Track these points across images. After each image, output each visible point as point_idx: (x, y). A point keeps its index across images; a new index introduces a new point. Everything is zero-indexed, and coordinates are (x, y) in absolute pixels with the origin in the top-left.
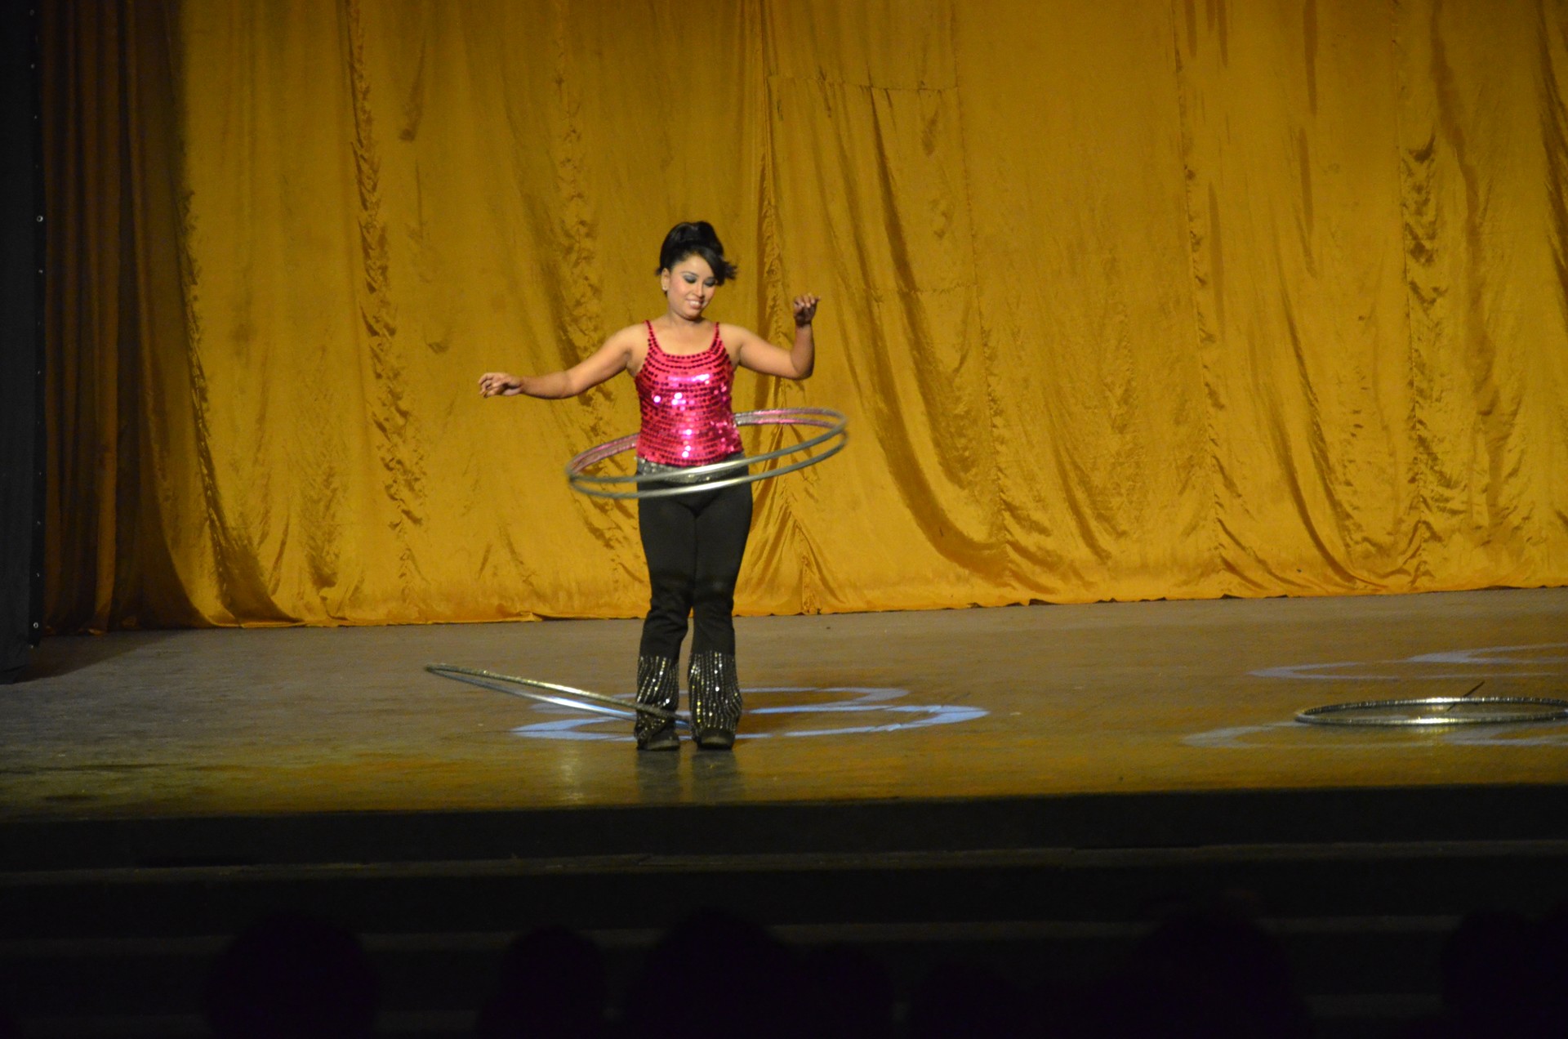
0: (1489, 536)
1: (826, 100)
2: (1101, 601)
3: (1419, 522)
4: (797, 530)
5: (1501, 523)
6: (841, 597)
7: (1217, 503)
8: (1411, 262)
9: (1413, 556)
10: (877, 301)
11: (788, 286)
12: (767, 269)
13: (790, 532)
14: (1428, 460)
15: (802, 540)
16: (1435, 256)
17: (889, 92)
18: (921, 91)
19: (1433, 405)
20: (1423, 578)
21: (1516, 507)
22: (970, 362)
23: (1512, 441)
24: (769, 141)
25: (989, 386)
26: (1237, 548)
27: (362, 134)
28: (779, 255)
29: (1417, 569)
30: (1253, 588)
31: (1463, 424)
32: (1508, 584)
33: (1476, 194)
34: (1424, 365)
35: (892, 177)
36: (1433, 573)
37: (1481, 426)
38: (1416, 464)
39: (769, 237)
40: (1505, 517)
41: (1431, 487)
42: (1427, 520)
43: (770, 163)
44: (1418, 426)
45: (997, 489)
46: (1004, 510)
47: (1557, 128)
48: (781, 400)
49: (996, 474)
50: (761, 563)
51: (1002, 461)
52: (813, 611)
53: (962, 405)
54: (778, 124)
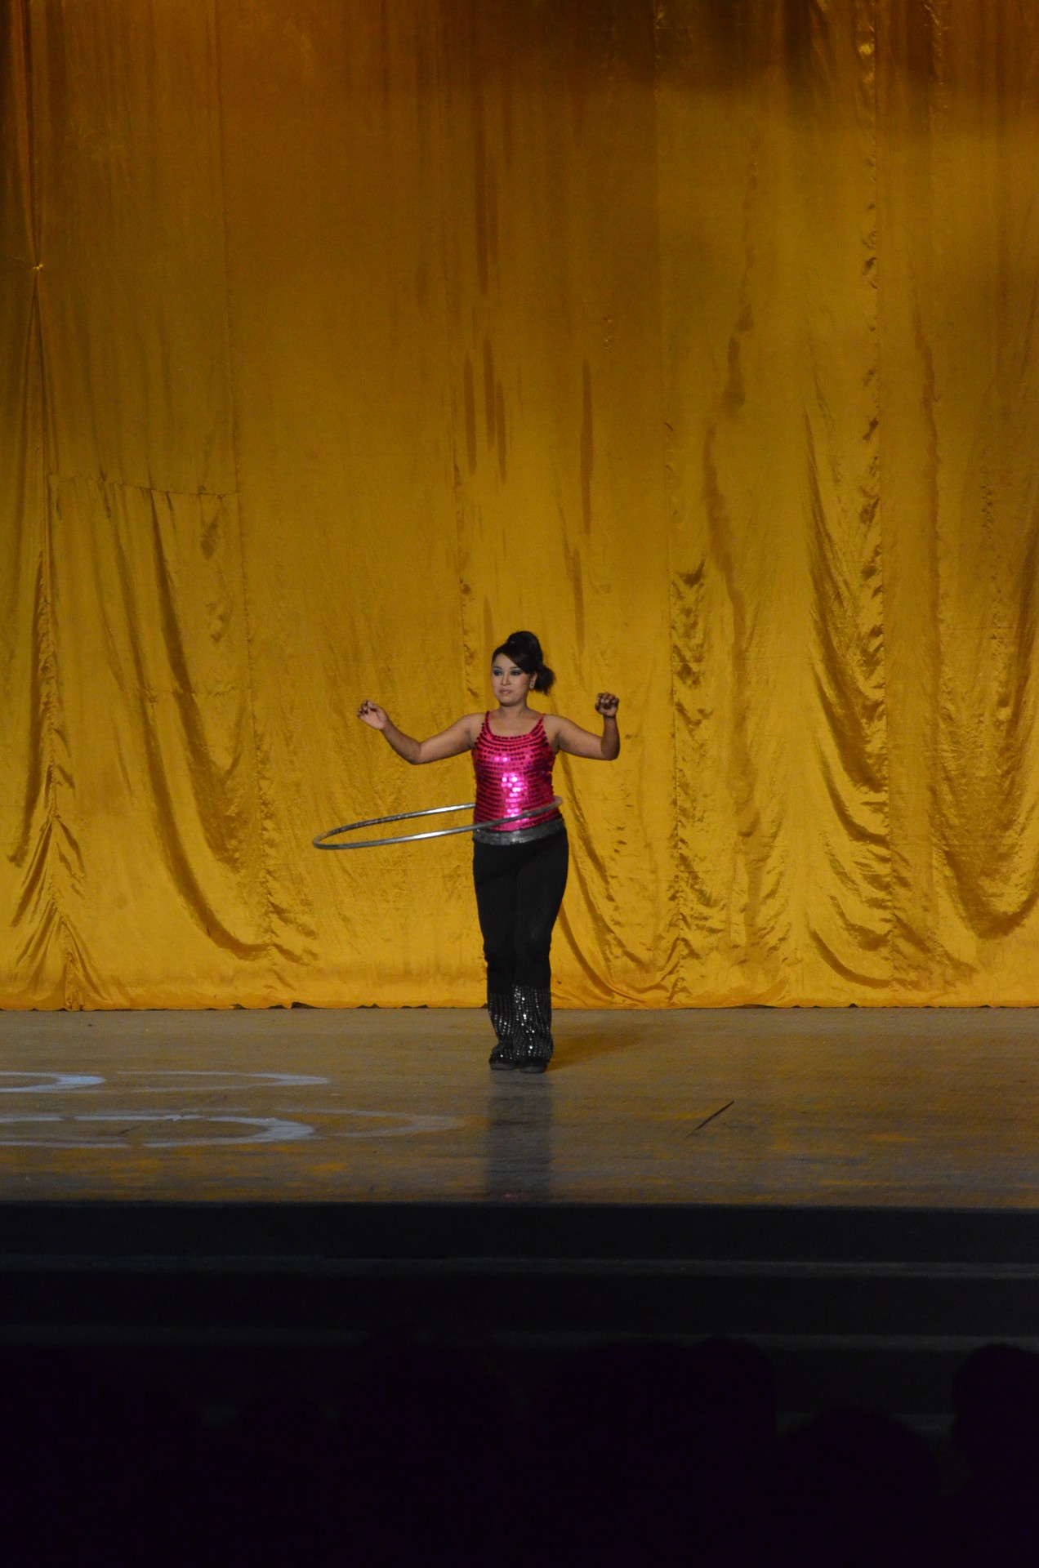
0: (746, 955)
1: (106, 500)
2: (362, 1007)
3: (678, 939)
4: (63, 926)
5: (758, 943)
6: (104, 995)
8: (678, 683)
9: (671, 973)
10: (151, 701)
11: (62, 684)
12: (41, 665)
13: (56, 927)
14: (688, 879)
15: (67, 937)
16: (701, 679)
17: (170, 495)
18: (202, 496)
19: (696, 824)
20: (680, 994)
21: (773, 928)
22: (242, 767)
23: (771, 863)
24: (47, 538)
25: (261, 789)
28: (54, 653)
29: (675, 985)
31: (724, 844)
32: (761, 1004)
33: (743, 619)
34: (687, 785)
35: (171, 579)
36: (690, 990)
37: (741, 847)
38: (677, 882)
39: (44, 635)
40: (762, 937)
41: (691, 905)
42: (686, 938)
43: (48, 563)
44: (680, 844)
45: (265, 891)
46: (272, 912)
47: (824, 558)
48: (51, 795)
49: (265, 877)
50: (26, 957)
51: (270, 862)
52: (75, 1007)
53: (233, 807)
54: (57, 522)
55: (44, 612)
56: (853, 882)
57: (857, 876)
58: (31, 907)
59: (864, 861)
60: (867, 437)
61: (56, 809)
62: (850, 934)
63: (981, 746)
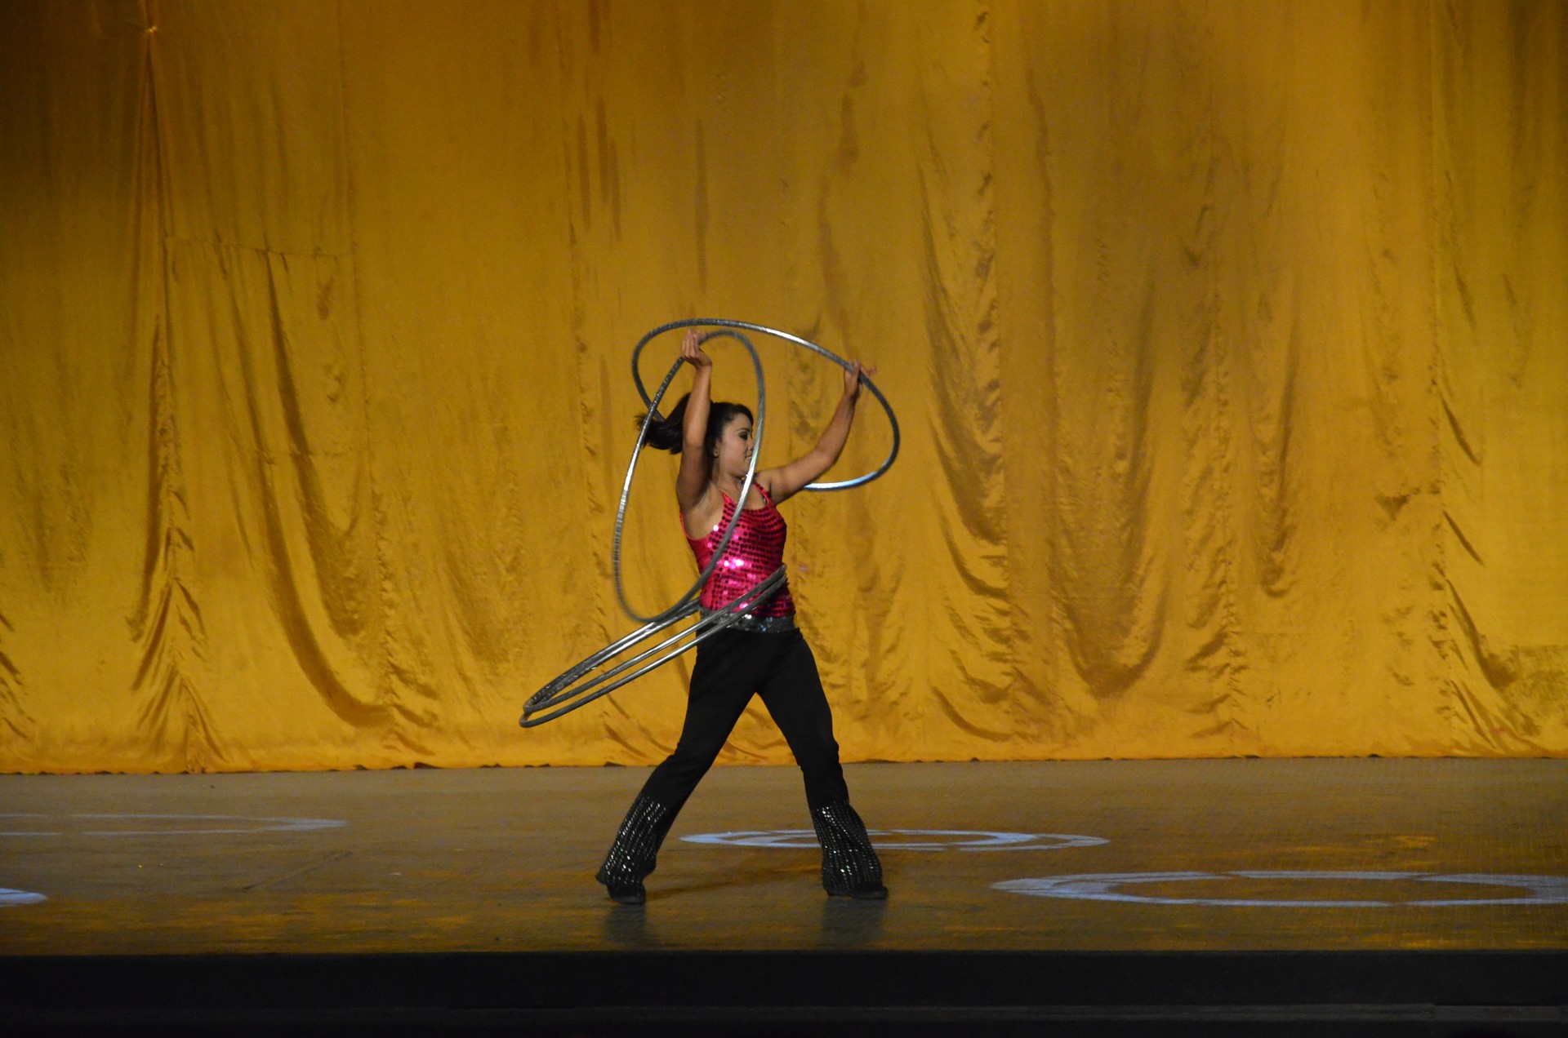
0: (867, 710)
1: (221, 261)
2: (486, 766)
4: (184, 689)
5: (879, 698)
6: (226, 757)
8: (796, 439)
10: (269, 463)
11: (180, 446)
12: (159, 427)
13: (176, 690)
15: (188, 699)
17: (286, 257)
18: (317, 256)
19: (815, 580)
21: (894, 682)
22: (362, 527)
23: (892, 618)
24: (164, 301)
25: (379, 550)
26: (621, 716)
28: (172, 415)
30: (634, 755)
31: (844, 600)
32: (883, 758)
34: (807, 541)
35: (287, 339)
37: (862, 602)
39: (161, 397)
40: (883, 692)
43: (164, 326)
45: (385, 652)
46: (392, 673)
47: (940, 314)
48: (170, 553)
49: (384, 638)
50: (147, 720)
51: (390, 624)
52: (197, 769)
53: (352, 568)
54: (173, 285)
55: (161, 374)
56: (974, 636)
57: (977, 629)
58: (152, 670)
59: (984, 615)
60: (981, 191)
61: (176, 571)
62: (971, 688)
63: (1100, 499)
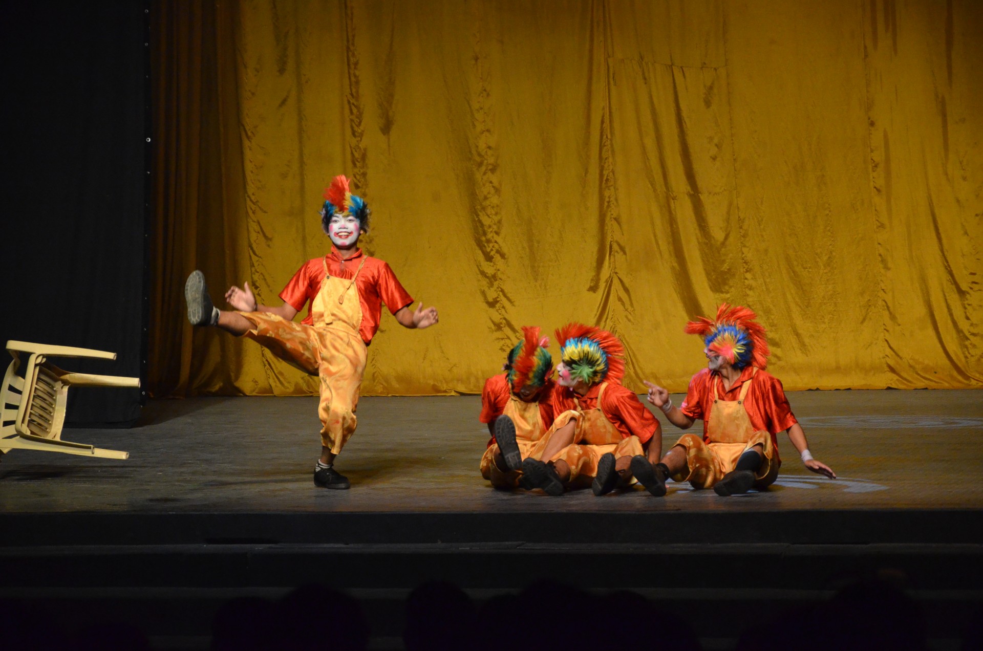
1: (643, 74)
2: (810, 390)
7: (885, 329)
10: (673, 199)
11: (618, 189)
12: (605, 178)
17: (684, 68)
18: (704, 69)
22: (731, 239)
24: (607, 98)
25: (743, 253)
26: (897, 358)
27: (354, 90)
28: (613, 169)
30: (905, 382)
35: (685, 123)
39: (606, 159)
43: (608, 114)
48: (612, 260)
51: (750, 299)
53: (726, 265)
54: (613, 87)
55: (606, 144)
61: (615, 268)
